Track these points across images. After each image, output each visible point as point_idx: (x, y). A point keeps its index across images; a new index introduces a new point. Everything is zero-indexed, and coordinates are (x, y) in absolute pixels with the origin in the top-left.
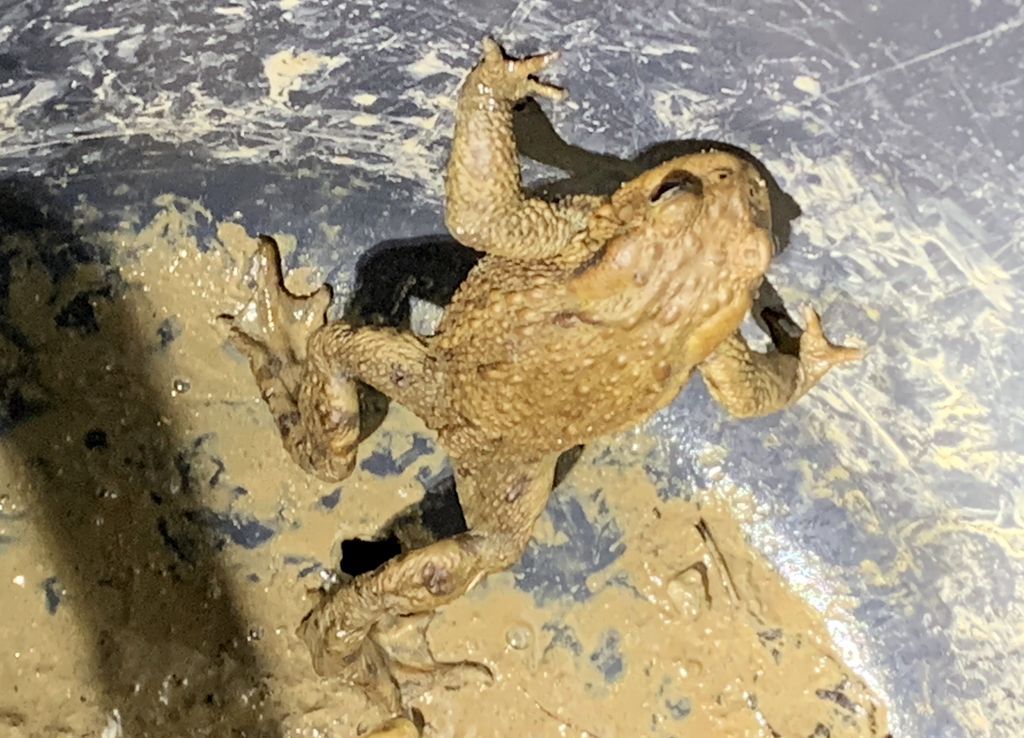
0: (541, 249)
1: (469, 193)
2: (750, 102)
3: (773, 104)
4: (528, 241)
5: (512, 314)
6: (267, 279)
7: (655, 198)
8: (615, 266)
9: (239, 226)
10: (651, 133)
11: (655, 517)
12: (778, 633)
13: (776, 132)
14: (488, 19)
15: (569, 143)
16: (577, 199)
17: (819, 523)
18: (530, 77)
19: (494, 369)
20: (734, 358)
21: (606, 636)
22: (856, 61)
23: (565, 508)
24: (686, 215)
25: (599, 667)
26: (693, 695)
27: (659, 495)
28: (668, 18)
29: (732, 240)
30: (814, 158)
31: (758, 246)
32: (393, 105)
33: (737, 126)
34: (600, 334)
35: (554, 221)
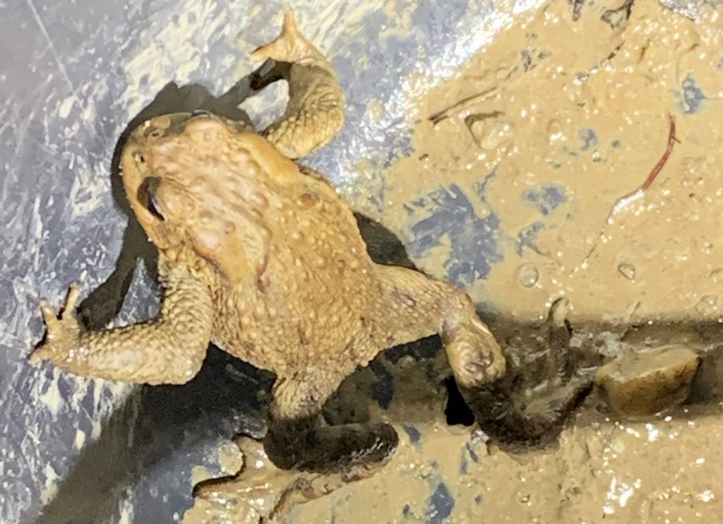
0: (204, 303)
1: (158, 367)
2: (80, 145)
3: (82, 129)
4: (197, 315)
5: (259, 324)
6: (230, 491)
7: (161, 217)
8: (220, 249)
9: (185, 515)
10: (107, 210)
11: (427, 159)
12: (524, 53)
13: (105, 119)
14: (15, 364)
15: (114, 269)
16: (161, 272)
17: (432, 21)
18: (60, 317)
19: (304, 334)
20: (294, 131)
21: (527, 201)
22: (47, 77)
23: (420, 236)
24: (176, 193)
25: (553, 208)
26: (576, 126)
27: (408, 155)
28: (13, 227)
29: (196, 151)
30: (126, 85)
31: (200, 131)
32: (85, 415)
33: (99, 149)
34: (275, 256)
35: (180, 292)
